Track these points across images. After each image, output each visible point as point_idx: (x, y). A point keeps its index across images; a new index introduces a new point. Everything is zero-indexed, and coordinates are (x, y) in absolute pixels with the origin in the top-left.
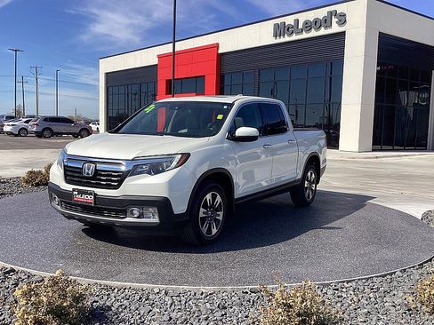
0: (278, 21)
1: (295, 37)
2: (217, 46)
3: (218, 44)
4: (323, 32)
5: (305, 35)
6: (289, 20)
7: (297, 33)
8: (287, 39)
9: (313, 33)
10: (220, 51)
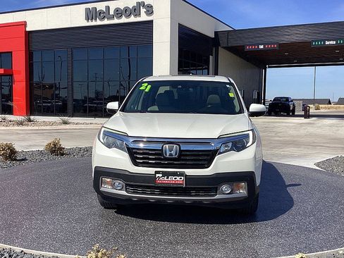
0: (90, 6)
1: (106, 22)
2: (24, 24)
3: (25, 22)
4: (132, 19)
5: (116, 21)
6: (101, 6)
7: (108, 19)
8: (99, 22)
9: (124, 20)
10: (28, 29)
